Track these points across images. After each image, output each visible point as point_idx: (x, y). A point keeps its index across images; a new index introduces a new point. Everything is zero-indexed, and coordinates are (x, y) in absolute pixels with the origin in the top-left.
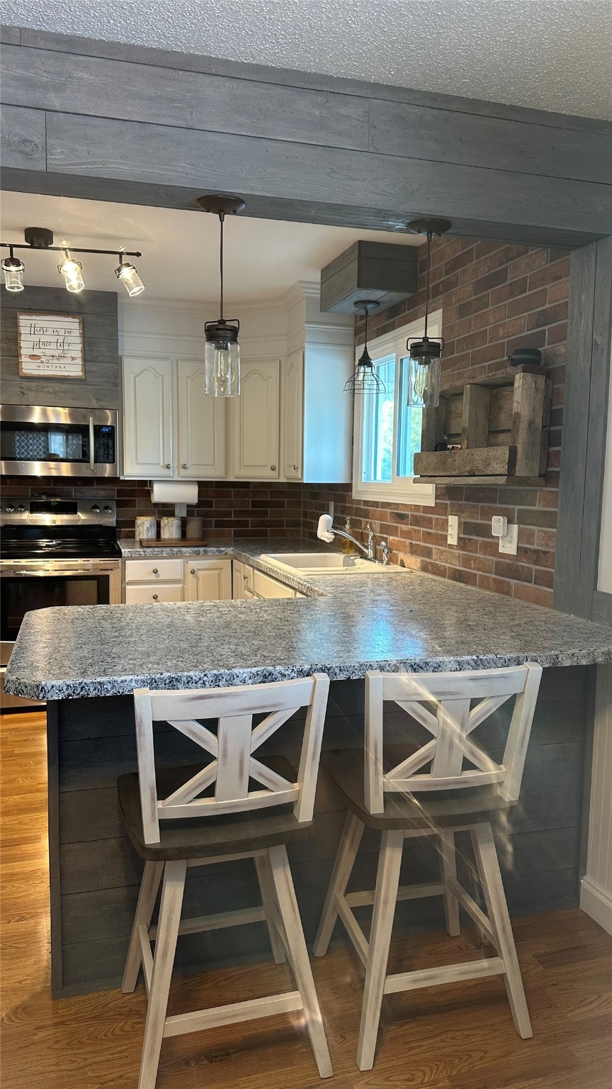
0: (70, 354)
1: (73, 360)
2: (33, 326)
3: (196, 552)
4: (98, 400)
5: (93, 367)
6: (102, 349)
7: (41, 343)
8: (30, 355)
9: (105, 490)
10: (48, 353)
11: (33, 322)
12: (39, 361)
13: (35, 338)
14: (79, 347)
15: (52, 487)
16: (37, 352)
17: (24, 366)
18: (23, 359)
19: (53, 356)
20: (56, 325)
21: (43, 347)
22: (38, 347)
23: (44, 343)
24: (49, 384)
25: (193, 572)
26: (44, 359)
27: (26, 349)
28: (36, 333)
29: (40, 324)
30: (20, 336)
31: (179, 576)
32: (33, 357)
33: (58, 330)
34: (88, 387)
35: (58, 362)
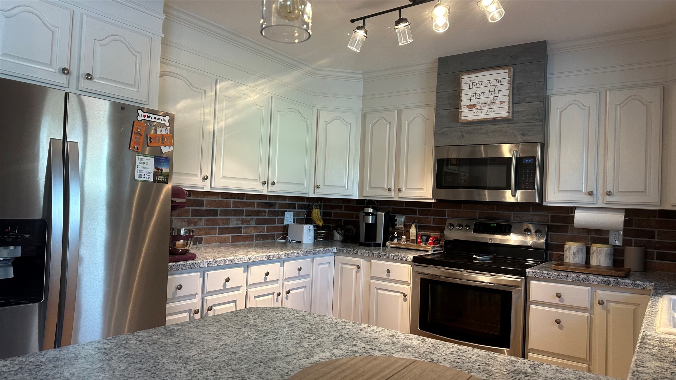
0: (499, 99)
1: (501, 104)
2: (472, 82)
3: (605, 282)
4: (523, 135)
5: (519, 108)
6: (528, 91)
7: (477, 94)
8: (468, 106)
9: (540, 215)
10: (482, 101)
11: (472, 79)
12: (474, 109)
13: (473, 91)
14: (507, 92)
15: (495, 211)
16: (473, 102)
17: (463, 114)
18: (463, 109)
19: (485, 103)
20: (489, 78)
21: (478, 97)
22: (474, 98)
23: (479, 94)
24: (482, 127)
25: (601, 303)
26: (478, 107)
27: (465, 100)
28: (474, 87)
29: (476, 80)
30: (461, 92)
31: (586, 304)
32: (470, 106)
33: (491, 82)
34: (515, 125)
35: (489, 107)
